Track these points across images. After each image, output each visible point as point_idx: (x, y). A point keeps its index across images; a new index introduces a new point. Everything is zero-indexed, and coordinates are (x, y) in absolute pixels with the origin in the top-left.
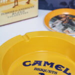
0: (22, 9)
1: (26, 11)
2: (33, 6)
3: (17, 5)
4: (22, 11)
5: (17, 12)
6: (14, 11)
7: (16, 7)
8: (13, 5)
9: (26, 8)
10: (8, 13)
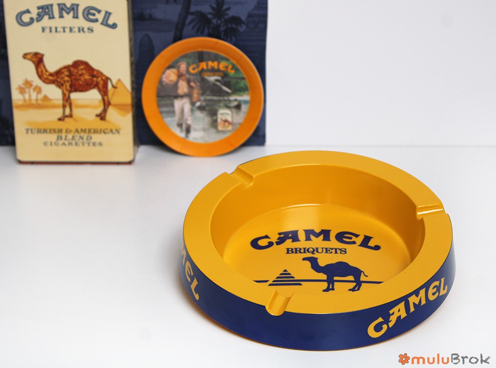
0: (84, 131)
1: (96, 138)
2: (118, 131)
3: (71, 116)
4: (85, 136)
5: (70, 136)
6: (60, 131)
7: (67, 119)
8: (59, 113)
9: (96, 132)
10: (45, 131)
